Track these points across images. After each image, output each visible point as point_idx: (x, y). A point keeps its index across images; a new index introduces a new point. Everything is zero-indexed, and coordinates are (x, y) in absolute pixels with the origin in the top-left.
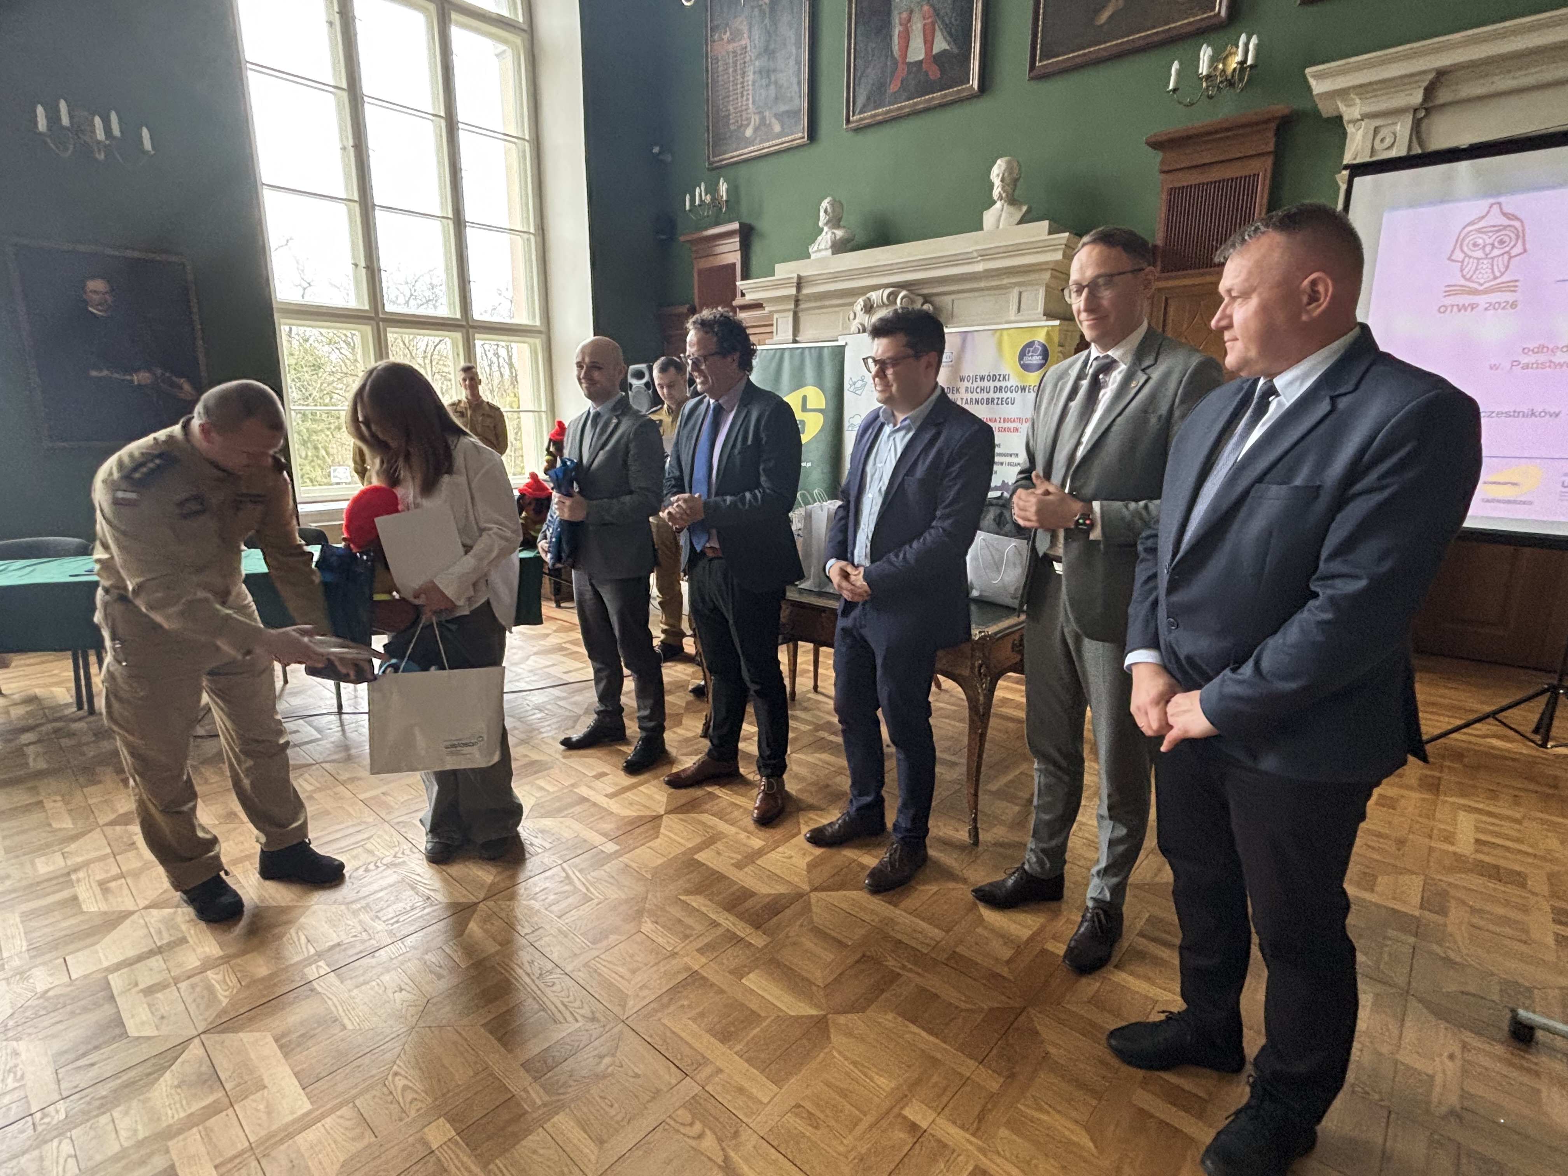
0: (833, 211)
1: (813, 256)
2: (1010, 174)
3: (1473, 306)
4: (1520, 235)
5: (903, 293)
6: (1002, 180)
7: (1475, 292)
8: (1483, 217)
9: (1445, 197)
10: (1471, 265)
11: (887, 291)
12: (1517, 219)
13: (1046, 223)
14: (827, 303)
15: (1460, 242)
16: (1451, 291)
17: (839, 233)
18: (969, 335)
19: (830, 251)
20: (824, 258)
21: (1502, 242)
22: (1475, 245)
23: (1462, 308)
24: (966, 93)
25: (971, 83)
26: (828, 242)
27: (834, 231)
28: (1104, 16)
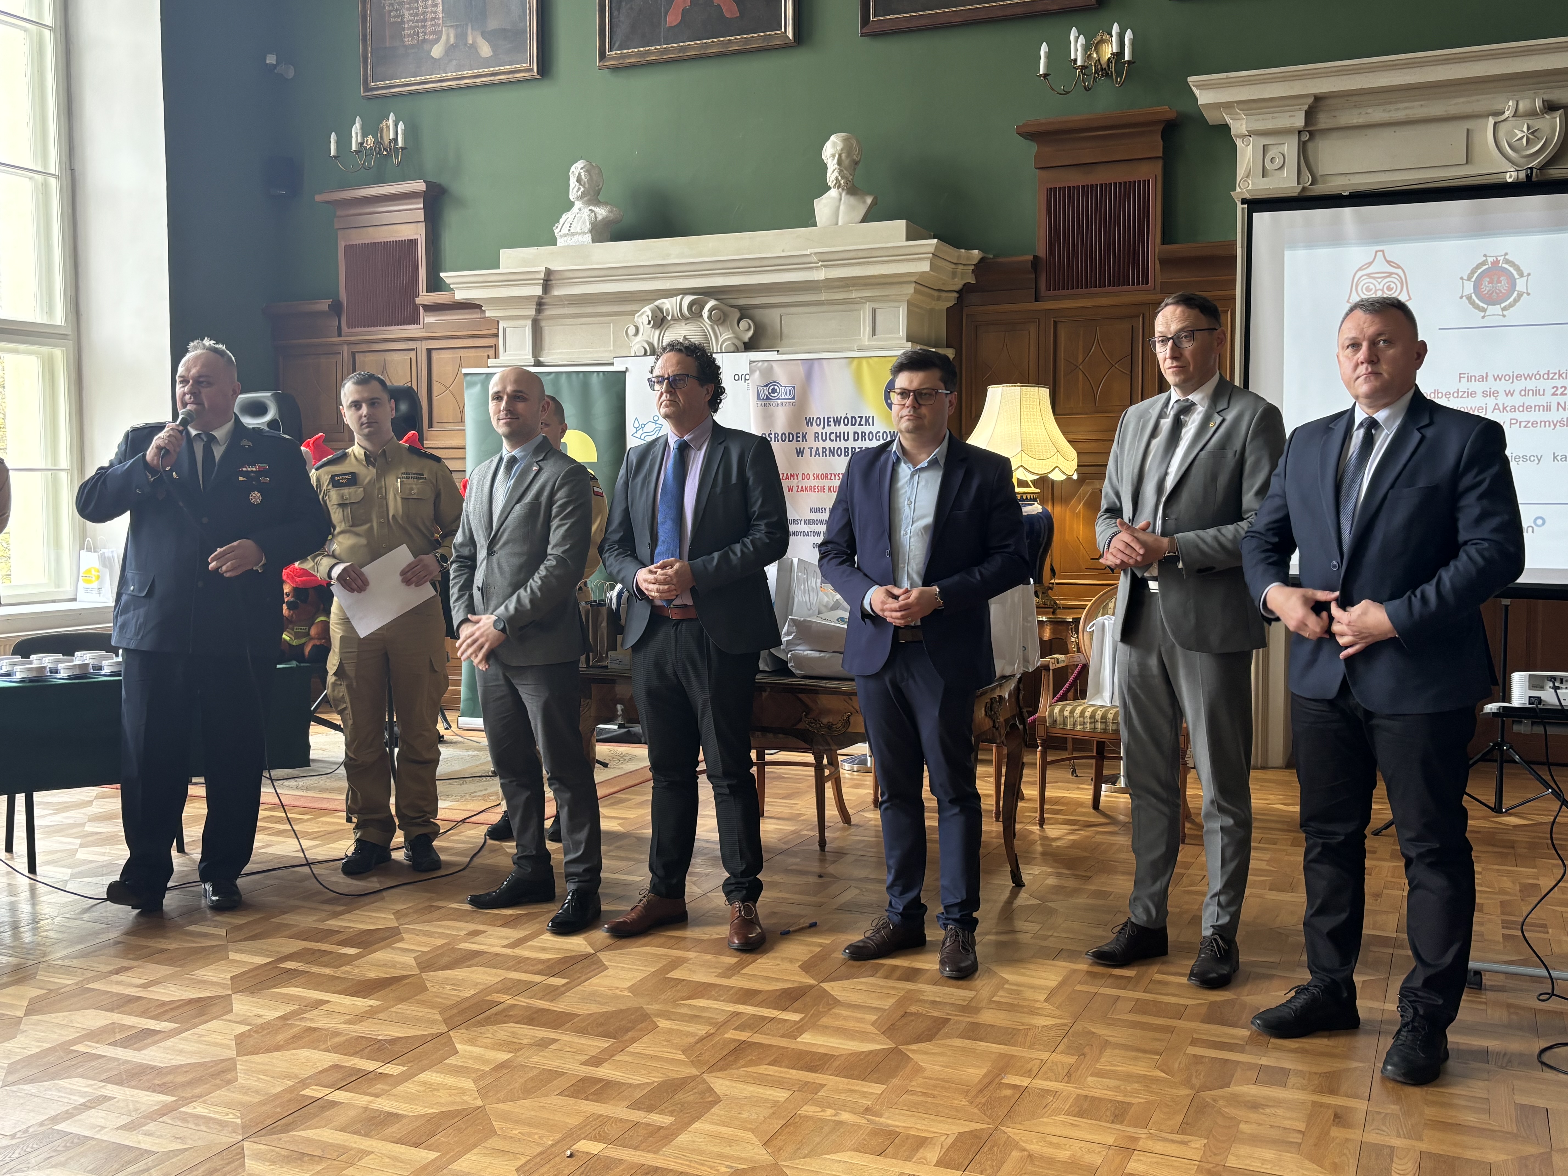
0: (591, 180)
1: (561, 242)
2: (849, 155)
4: (1404, 283)
5: (711, 303)
6: (839, 163)
8: (1370, 264)
9: (1335, 240)
11: (688, 299)
12: (1399, 267)
13: (902, 223)
14: (590, 310)
15: (1354, 286)
17: (602, 212)
18: (816, 363)
19: (588, 238)
20: (581, 247)
21: (1389, 288)
22: (1368, 289)
24: (777, 41)
25: (783, 30)
26: (584, 223)
27: (593, 208)
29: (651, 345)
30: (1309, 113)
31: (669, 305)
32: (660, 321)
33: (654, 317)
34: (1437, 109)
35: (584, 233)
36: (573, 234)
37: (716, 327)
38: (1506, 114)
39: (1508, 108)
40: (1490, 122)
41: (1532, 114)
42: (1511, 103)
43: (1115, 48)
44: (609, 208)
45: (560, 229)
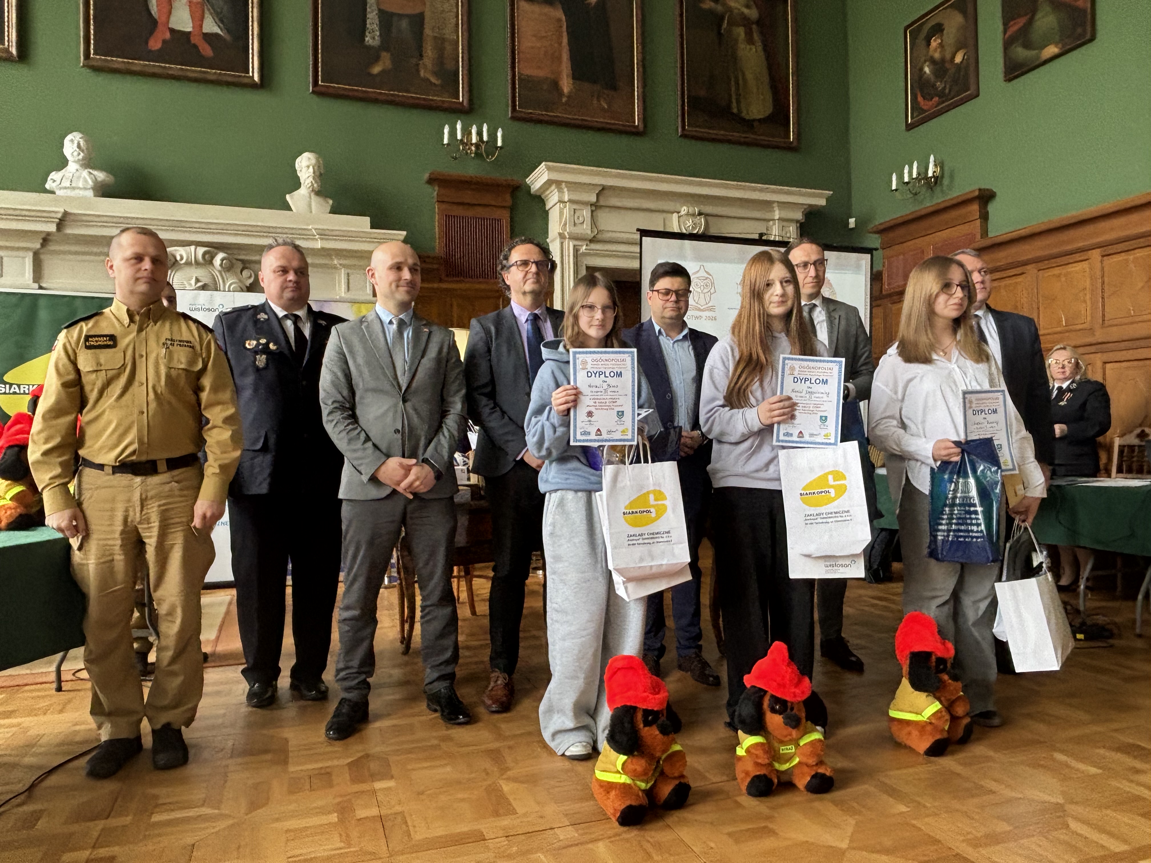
1: (58, 192)
3: (701, 317)
4: (713, 284)
5: (220, 256)
7: (699, 310)
8: (698, 271)
9: (682, 257)
10: (696, 295)
11: (201, 250)
12: (710, 275)
13: (368, 219)
16: (692, 308)
19: (90, 193)
20: (85, 198)
21: (707, 286)
22: (697, 285)
23: (696, 318)
24: (246, 81)
25: (251, 74)
26: (86, 181)
27: (91, 171)
28: (376, 70)
30: (598, 195)
31: (181, 252)
34: (652, 205)
35: (85, 189)
36: (74, 188)
38: (682, 213)
39: (684, 210)
40: (675, 215)
41: (693, 215)
42: (685, 208)
43: (485, 138)
44: (105, 174)
45: (58, 182)
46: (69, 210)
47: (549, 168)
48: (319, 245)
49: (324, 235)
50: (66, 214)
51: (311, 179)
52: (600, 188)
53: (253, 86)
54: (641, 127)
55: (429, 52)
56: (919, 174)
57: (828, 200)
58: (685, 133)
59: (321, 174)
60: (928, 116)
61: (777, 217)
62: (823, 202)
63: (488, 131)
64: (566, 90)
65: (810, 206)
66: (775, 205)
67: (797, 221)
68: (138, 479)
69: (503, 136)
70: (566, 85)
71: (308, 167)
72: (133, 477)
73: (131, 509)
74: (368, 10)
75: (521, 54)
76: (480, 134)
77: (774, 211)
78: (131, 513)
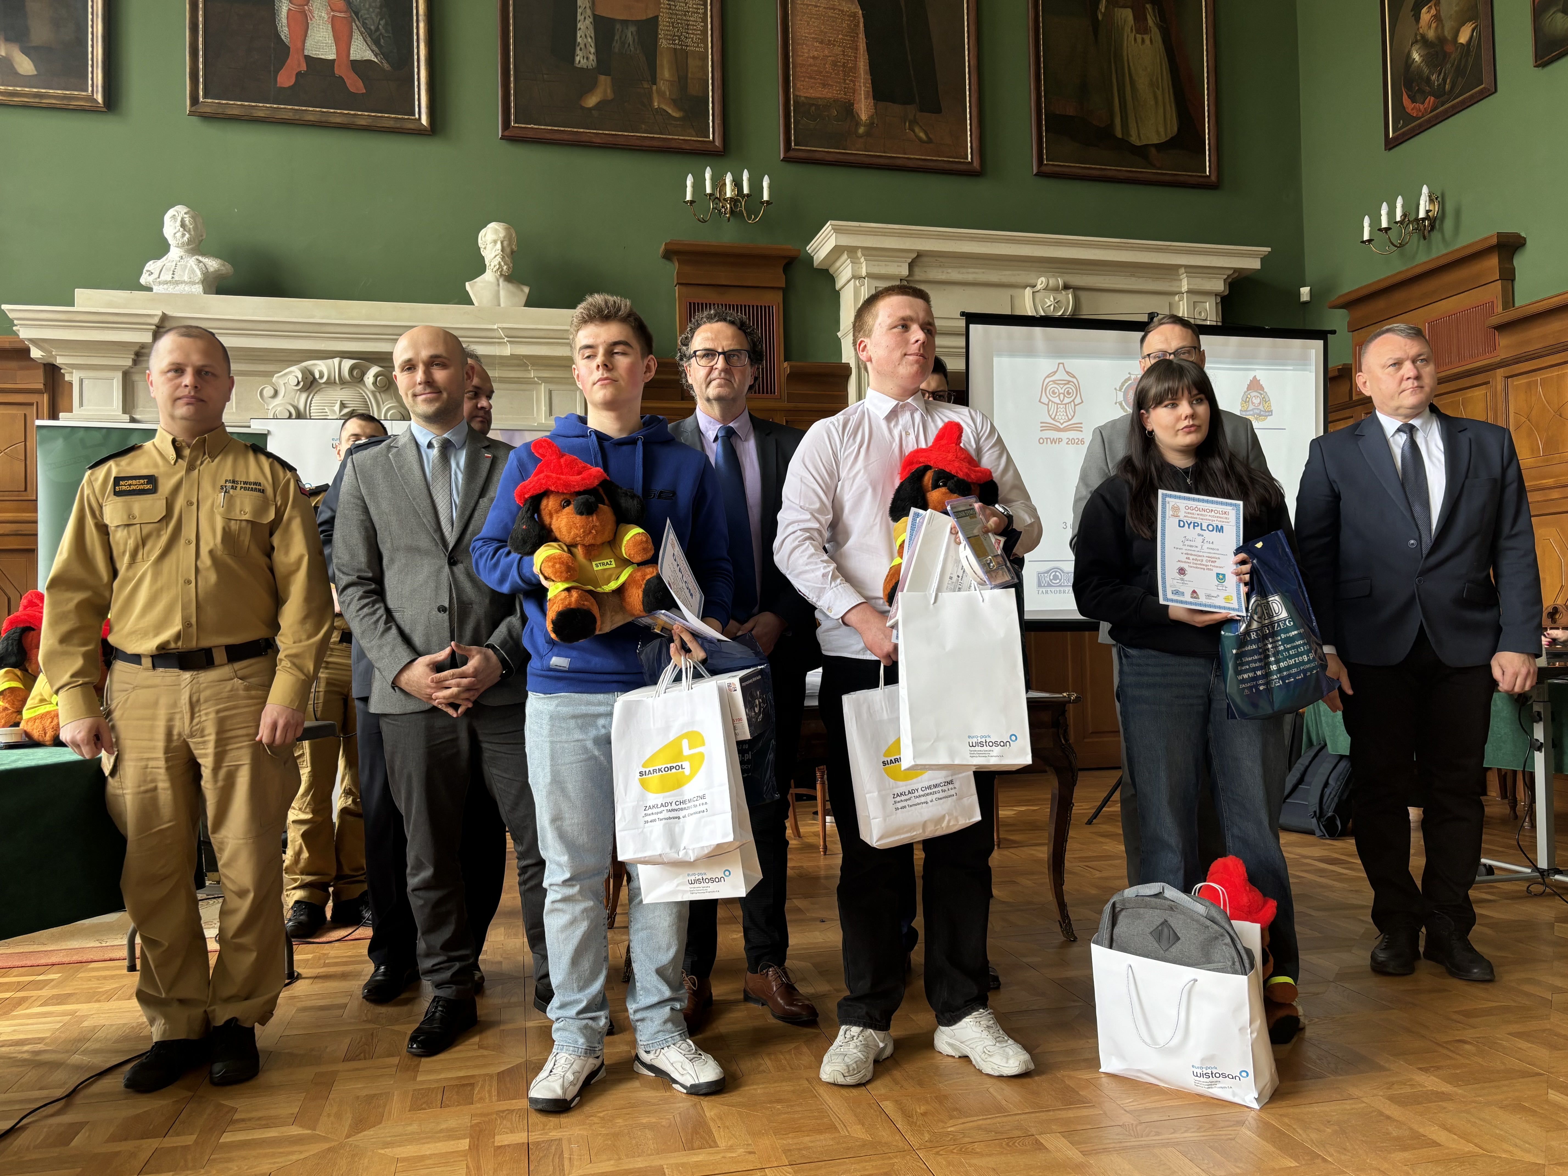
0: (196, 228)
1: (156, 289)
3: (1060, 440)
4: (1078, 389)
5: (374, 370)
7: (1058, 430)
8: (1055, 372)
9: (1030, 352)
10: (1053, 408)
11: (347, 364)
12: (1074, 377)
15: (1044, 389)
16: (1045, 427)
17: (213, 264)
20: (191, 296)
21: (1068, 393)
22: (1054, 393)
23: (1053, 441)
24: (411, 126)
25: (417, 116)
26: (192, 271)
27: (200, 258)
28: (592, 101)
29: (296, 408)
30: (911, 265)
31: (320, 367)
32: (310, 384)
33: (304, 378)
34: (993, 276)
35: (194, 283)
36: (177, 283)
37: (378, 394)
38: (1039, 287)
39: (1041, 282)
40: (1028, 292)
41: (1056, 289)
42: (1043, 279)
43: (746, 190)
44: (219, 261)
45: (156, 275)
46: (169, 313)
47: (836, 230)
48: (507, 351)
49: (514, 336)
50: (164, 317)
51: (498, 259)
52: (915, 255)
53: (419, 132)
54: (976, 164)
55: (666, 73)
56: (1405, 215)
57: (1263, 260)
58: (1044, 169)
59: (512, 252)
60: (1420, 125)
61: (1185, 288)
62: (1256, 264)
63: (750, 180)
64: (864, 117)
65: (1236, 270)
66: (1182, 270)
67: (1216, 295)
68: (187, 676)
69: (770, 187)
70: (864, 109)
71: (495, 242)
72: (181, 672)
73: (178, 716)
74: (579, 17)
75: (798, 69)
76: (738, 184)
77: (1181, 280)
78: (177, 724)
